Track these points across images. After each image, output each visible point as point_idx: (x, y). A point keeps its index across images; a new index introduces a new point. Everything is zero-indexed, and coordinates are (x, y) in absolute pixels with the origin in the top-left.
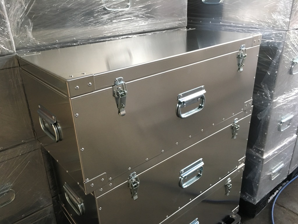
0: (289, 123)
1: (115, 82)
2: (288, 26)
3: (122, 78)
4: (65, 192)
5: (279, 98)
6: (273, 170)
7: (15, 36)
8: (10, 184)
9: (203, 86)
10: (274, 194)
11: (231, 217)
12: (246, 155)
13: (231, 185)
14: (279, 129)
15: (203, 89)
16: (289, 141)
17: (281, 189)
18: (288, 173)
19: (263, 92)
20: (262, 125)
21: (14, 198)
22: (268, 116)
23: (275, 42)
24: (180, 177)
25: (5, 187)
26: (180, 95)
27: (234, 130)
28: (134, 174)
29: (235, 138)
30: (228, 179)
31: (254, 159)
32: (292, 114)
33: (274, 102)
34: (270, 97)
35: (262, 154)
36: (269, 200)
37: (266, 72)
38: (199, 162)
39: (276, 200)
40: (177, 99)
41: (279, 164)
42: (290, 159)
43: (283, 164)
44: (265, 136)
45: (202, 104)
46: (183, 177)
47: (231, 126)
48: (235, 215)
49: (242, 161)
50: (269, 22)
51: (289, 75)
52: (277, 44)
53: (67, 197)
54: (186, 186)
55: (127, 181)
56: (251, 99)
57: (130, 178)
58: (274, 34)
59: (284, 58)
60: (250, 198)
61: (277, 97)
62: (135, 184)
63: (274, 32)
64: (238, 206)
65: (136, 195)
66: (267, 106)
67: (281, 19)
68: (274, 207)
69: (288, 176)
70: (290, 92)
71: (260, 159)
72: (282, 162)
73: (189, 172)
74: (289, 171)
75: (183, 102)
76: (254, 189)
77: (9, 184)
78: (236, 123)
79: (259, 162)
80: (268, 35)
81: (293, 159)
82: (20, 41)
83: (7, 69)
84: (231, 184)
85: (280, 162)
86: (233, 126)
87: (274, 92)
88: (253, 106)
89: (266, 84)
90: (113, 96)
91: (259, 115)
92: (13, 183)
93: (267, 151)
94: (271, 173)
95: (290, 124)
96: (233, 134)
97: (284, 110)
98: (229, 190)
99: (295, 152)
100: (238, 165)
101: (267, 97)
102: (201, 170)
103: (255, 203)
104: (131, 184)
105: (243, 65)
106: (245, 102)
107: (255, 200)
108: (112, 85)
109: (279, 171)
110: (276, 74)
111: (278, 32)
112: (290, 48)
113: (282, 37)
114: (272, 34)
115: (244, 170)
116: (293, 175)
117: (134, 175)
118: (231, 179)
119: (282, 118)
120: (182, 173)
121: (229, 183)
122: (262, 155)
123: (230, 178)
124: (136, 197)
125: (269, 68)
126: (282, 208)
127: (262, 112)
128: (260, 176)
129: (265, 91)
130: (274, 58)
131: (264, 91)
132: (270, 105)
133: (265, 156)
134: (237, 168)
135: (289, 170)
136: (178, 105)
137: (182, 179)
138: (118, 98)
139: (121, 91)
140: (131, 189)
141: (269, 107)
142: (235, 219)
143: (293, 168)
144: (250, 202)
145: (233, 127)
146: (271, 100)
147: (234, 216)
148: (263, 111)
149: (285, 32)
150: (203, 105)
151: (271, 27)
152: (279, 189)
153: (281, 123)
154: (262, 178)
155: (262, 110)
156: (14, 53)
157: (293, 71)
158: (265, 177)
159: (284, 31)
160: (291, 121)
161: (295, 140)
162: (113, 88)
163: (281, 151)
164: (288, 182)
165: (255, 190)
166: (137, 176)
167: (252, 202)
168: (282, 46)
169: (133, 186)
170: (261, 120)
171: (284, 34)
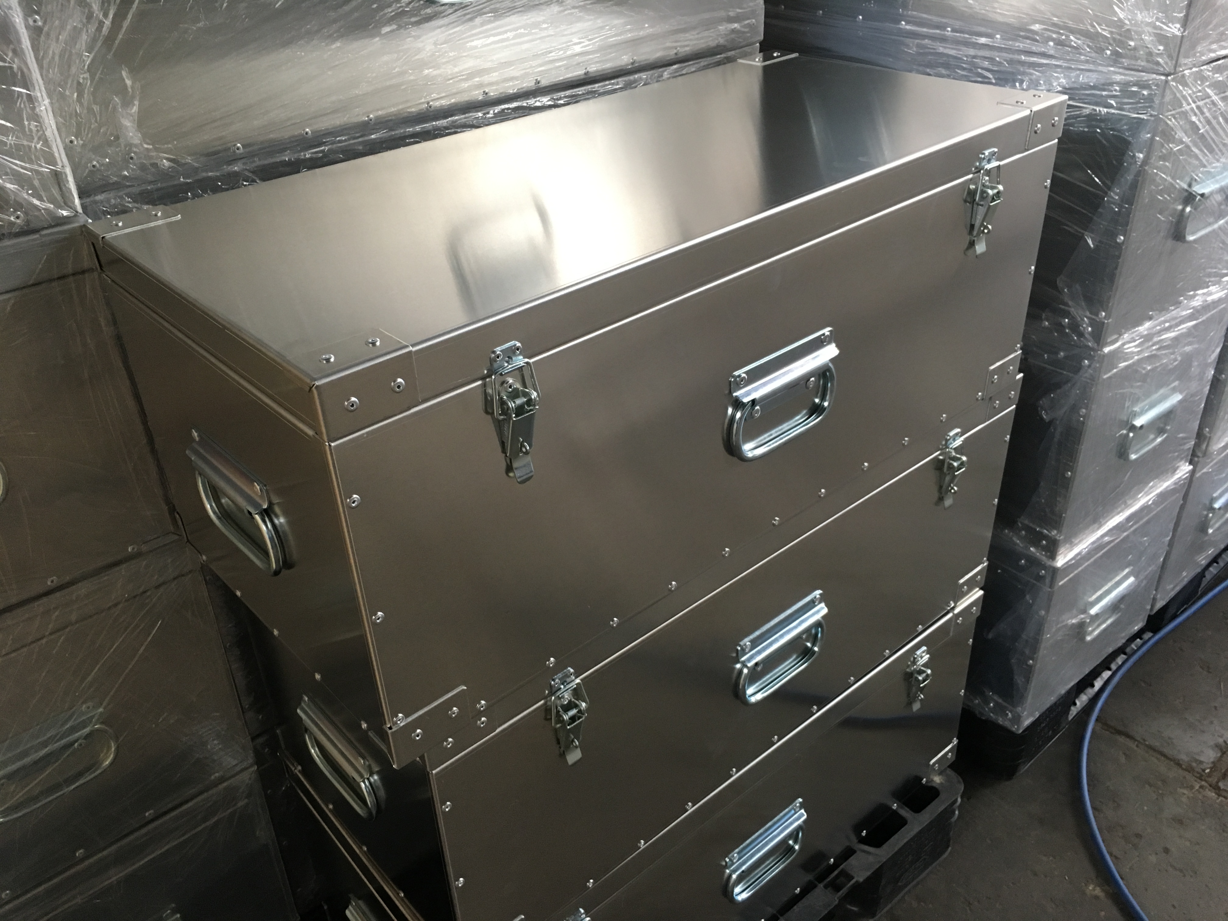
0: (1162, 425)
1: (491, 364)
2: (1175, 55)
3: (519, 344)
4: (306, 730)
5: (1126, 336)
6: (1093, 604)
7: (71, 142)
8: (95, 707)
9: (827, 331)
10: (1093, 686)
11: (927, 782)
12: (988, 560)
13: (929, 672)
14: (1122, 452)
15: (829, 343)
16: (1159, 491)
17: (1119, 668)
18: (1149, 607)
19: (1067, 314)
20: (1056, 440)
21: (112, 756)
22: (1081, 408)
23: (1121, 118)
24: (738, 666)
25: (75, 720)
26: (739, 376)
27: (945, 475)
28: (568, 676)
29: (948, 502)
30: (918, 652)
31: (1022, 569)
32: (1174, 390)
33: (1105, 356)
34: (1092, 334)
35: (1052, 550)
36: (1072, 708)
37: (1082, 239)
38: (812, 604)
39: (1101, 710)
40: (727, 392)
41: (1118, 578)
42: (1159, 558)
43: (1132, 579)
44: (1066, 484)
45: (823, 399)
46: (749, 665)
47: (936, 458)
48: (941, 773)
49: (971, 584)
50: (1098, 32)
51: (1170, 243)
52: (1126, 124)
53: (313, 747)
54: (759, 696)
55: (542, 702)
56: (1016, 351)
57: (553, 691)
58: (1118, 83)
59: (1154, 180)
60: (1000, 710)
61: (1120, 335)
62: (573, 712)
63: (1118, 78)
64: (955, 741)
65: (576, 747)
66: (1078, 369)
67: (1148, 24)
68: (1091, 737)
69: (1149, 616)
70: (1173, 308)
71: (1045, 567)
72: (1127, 571)
73: (771, 644)
74: (1154, 600)
75: (748, 402)
76: (1016, 677)
77: (88, 708)
78: (955, 449)
79: (1040, 578)
80: (1094, 88)
81: (1173, 557)
82: (91, 162)
83: (51, 280)
84: (928, 668)
85: (1123, 570)
86: (941, 457)
87: (1107, 317)
88: (1021, 375)
89: (1078, 286)
90: (487, 412)
91: (1044, 402)
92: (105, 704)
93: (1070, 541)
94: (1082, 616)
95: (1169, 428)
96: (941, 487)
97: (1144, 378)
98: (922, 690)
99: (1180, 529)
100: (958, 596)
101: (1081, 335)
102: (816, 634)
103: (1018, 729)
104: (558, 712)
105: (989, 231)
106: (992, 368)
107: (1019, 717)
108: (480, 375)
109: (1114, 607)
110: (1119, 246)
111: (1132, 76)
112: (1182, 142)
113: (1150, 99)
114: (1111, 84)
115: (979, 614)
116: (1171, 611)
117: (568, 680)
118: (928, 652)
119: (1136, 409)
120: (743, 650)
121: (923, 666)
122: (1053, 556)
123: (924, 648)
124: (573, 757)
125: (1090, 220)
126: (1121, 739)
127: (1059, 391)
128: (1039, 631)
129: (1072, 310)
130: (1113, 181)
131: (1069, 313)
132: (1089, 366)
133: (1062, 556)
134: (953, 608)
135: (1156, 595)
136: (730, 411)
137: (745, 671)
138: (503, 420)
139: (515, 394)
140: (556, 730)
141: (1085, 375)
142: (940, 789)
143: (1172, 586)
144: (1001, 723)
145: (943, 461)
146: (1095, 345)
147: (937, 779)
148: (1060, 387)
149: (1163, 78)
150: (826, 404)
151: (1108, 52)
152: (1114, 667)
153: (1133, 428)
154: (1048, 637)
155: (1058, 386)
156: (75, 216)
157: (1188, 229)
158: (1061, 633)
159: (1157, 74)
160: (1172, 416)
161: (1184, 483)
162: (484, 385)
163: (1125, 534)
164: (1150, 639)
165: (1019, 680)
166: (578, 681)
167: (1007, 724)
168: (1149, 135)
169: (566, 717)
170: (1051, 422)
171: (1157, 85)
